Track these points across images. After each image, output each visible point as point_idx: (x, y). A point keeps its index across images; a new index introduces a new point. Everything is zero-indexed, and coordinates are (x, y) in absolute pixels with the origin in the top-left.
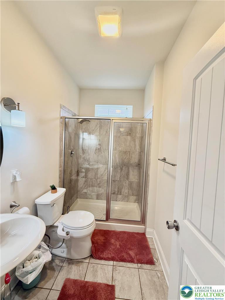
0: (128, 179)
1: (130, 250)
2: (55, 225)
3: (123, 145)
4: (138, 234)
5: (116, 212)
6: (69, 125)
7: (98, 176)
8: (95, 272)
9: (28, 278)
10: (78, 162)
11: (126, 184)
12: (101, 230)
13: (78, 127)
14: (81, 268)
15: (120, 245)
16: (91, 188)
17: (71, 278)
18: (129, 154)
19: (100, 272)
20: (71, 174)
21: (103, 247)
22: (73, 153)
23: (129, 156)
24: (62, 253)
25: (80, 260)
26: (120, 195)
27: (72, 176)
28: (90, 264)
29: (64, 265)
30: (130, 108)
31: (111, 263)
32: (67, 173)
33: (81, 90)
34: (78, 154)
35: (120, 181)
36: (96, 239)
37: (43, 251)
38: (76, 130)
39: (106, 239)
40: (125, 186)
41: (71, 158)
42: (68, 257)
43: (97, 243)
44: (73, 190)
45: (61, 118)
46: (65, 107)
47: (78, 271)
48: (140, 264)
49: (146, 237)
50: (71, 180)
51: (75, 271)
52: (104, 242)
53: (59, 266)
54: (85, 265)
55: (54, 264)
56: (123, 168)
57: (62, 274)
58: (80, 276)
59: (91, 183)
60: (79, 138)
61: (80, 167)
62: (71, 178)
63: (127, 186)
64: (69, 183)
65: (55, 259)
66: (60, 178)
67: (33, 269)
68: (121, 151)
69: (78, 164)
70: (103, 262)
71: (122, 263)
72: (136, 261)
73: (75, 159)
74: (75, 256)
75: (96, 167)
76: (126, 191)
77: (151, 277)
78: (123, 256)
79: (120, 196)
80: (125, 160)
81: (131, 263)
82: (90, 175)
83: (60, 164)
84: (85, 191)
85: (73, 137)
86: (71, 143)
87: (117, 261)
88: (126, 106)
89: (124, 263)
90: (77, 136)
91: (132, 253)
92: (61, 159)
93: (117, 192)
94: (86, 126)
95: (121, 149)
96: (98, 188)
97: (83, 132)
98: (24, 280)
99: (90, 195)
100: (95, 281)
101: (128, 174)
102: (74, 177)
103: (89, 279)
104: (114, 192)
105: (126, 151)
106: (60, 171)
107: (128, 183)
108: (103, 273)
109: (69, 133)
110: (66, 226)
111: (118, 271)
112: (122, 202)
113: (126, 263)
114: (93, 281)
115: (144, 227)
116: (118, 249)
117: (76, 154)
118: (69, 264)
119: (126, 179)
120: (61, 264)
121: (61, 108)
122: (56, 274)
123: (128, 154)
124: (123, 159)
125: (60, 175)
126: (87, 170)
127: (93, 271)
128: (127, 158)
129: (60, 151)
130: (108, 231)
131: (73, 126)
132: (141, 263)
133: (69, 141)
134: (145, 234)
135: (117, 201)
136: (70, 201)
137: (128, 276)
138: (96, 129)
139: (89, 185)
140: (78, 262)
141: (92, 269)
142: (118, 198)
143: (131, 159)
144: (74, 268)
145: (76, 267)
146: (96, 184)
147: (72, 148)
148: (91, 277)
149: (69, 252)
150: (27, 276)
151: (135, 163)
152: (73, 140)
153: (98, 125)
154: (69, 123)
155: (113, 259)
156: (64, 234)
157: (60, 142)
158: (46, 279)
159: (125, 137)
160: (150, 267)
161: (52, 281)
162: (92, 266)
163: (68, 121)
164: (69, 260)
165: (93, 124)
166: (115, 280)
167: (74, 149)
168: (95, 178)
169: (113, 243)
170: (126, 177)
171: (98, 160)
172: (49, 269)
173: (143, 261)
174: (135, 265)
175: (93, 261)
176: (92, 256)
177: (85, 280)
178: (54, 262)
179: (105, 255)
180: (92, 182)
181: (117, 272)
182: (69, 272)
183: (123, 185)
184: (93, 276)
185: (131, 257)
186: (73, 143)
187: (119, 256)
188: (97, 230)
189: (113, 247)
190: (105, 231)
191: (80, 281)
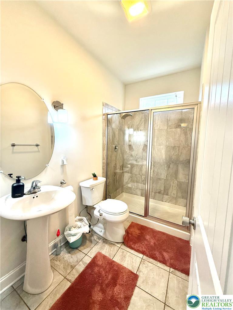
0: (176, 178)
1: (164, 251)
2: (94, 206)
3: (171, 139)
4: (180, 239)
5: (160, 212)
6: (113, 121)
7: (143, 172)
8: (123, 257)
9: (70, 238)
10: (123, 157)
11: (174, 184)
12: (138, 224)
13: (123, 123)
14: (112, 249)
15: (155, 243)
16: (135, 183)
17: (102, 253)
18: (179, 150)
19: (127, 258)
20: (115, 167)
21: (136, 239)
22: (117, 148)
23: (178, 152)
24: (100, 232)
25: (112, 243)
26: (167, 195)
27: (117, 169)
28: (121, 249)
29: (99, 242)
30: (181, 94)
31: (141, 255)
32: (110, 166)
33: (127, 86)
34: (123, 149)
35: (167, 180)
36: (131, 230)
37: (85, 224)
38: (121, 126)
39: (142, 233)
40: (173, 186)
41: (115, 153)
42: (104, 236)
43: (132, 234)
44: (118, 183)
45: (104, 115)
46: (108, 104)
47: (109, 250)
48: (173, 270)
49: (190, 246)
50: (115, 174)
51: (107, 249)
52: (138, 235)
53: (96, 241)
54: (116, 248)
55: (92, 238)
56: (171, 166)
57: (97, 248)
58: (110, 255)
59: (135, 179)
60: (124, 134)
61: (126, 163)
62: (116, 171)
63: (175, 186)
64: (113, 176)
65: (94, 235)
66: (103, 169)
67: (75, 234)
68: (168, 146)
69: (124, 159)
70: (133, 251)
71: (151, 260)
72: (168, 264)
73: (120, 155)
74: (109, 238)
75: (140, 163)
76: (175, 192)
77: (183, 287)
78: (155, 254)
79: (166, 197)
80: (173, 156)
81: (162, 264)
82: (136, 170)
83: (103, 157)
84: (130, 185)
85: (117, 133)
86: (115, 139)
87: (147, 256)
88: (174, 93)
89: (155, 261)
90: (122, 131)
91: (166, 255)
92: (104, 152)
93: (162, 192)
94: (131, 122)
95: (168, 144)
96: (142, 185)
97: (129, 128)
98: (68, 239)
99: (135, 190)
100: (122, 263)
101: (176, 173)
102: (118, 171)
103: (117, 259)
104: (159, 191)
105: (175, 147)
106: (103, 163)
107: (176, 182)
108: (130, 261)
109: (112, 129)
110: (102, 210)
111: (146, 265)
112: (169, 203)
113: (156, 262)
114: (119, 263)
115: (190, 234)
116: (151, 247)
117: (121, 149)
118: (104, 242)
119: (173, 178)
120: (98, 240)
121: (103, 105)
122: (92, 246)
123: (177, 150)
124: (171, 155)
125: (103, 166)
126: (133, 166)
127: (122, 255)
128: (175, 154)
129: (103, 145)
130: (146, 227)
131: (117, 123)
132: (174, 268)
133: (112, 137)
134: (189, 243)
135: (163, 201)
136: (115, 192)
137: (155, 274)
138: (141, 123)
139: (134, 180)
140: (111, 244)
141: (121, 254)
142: (164, 198)
143: (181, 155)
144: (107, 247)
145: (108, 247)
146: (141, 180)
147: (116, 143)
148: (119, 259)
149: (105, 233)
150: (70, 237)
151: (187, 160)
152: (117, 136)
153: (143, 120)
154: (113, 120)
155: (143, 253)
156: (98, 214)
157: (103, 137)
158: (85, 246)
159: (174, 130)
160: (186, 277)
161: (88, 249)
162: (122, 251)
163: (112, 118)
164: (104, 239)
165: (138, 119)
166: (140, 271)
167: (119, 144)
168: (139, 174)
169: (147, 239)
170: (174, 175)
171: (143, 156)
172: (88, 240)
173: (177, 267)
174: (167, 268)
175: (123, 247)
176: (123, 243)
177: (113, 259)
178: (93, 237)
179: (136, 246)
180: (137, 178)
181: (144, 265)
182: (102, 248)
183: (171, 184)
184: (120, 259)
185: (164, 258)
186: (117, 138)
187: (150, 253)
188: (135, 223)
189: (146, 242)
190: (142, 226)
191: (109, 258)
